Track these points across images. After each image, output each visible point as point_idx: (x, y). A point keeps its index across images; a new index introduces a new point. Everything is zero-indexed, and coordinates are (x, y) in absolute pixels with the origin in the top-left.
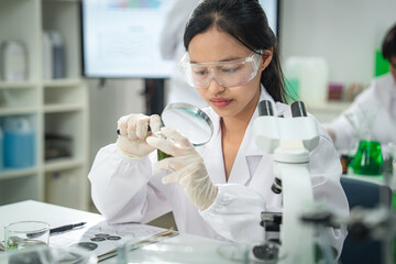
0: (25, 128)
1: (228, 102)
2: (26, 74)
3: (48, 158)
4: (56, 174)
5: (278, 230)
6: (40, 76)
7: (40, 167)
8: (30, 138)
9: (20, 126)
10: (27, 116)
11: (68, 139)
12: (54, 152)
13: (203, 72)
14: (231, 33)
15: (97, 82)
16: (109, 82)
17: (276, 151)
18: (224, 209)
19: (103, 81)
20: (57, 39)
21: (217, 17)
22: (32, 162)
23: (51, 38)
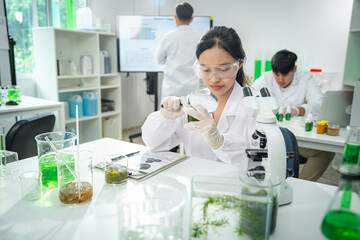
1: (221, 87)
2: (93, 71)
3: (103, 111)
4: (107, 118)
6: (99, 72)
7: (100, 115)
10: (93, 91)
12: (105, 108)
13: (208, 71)
14: (225, 49)
15: (125, 74)
16: (130, 74)
18: (228, 149)
21: (217, 40)
23: (104, 53)
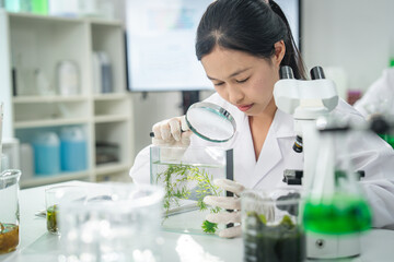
0: (78, 136)
2: (79, 89)
3: (98, 163)
4: (106, 178)
5: (300, 183)
7: (93, 170)
8: (83, 145)
9: (73, 134)
10: (79, 126)
11: (116, 146)
12: (103, 158)
15: (140, 95)
16: (150, 95)
17: (296, 110)
19: (145, 94)
20: (105, 58)
22: (85, 167)
23: (100, 57)
